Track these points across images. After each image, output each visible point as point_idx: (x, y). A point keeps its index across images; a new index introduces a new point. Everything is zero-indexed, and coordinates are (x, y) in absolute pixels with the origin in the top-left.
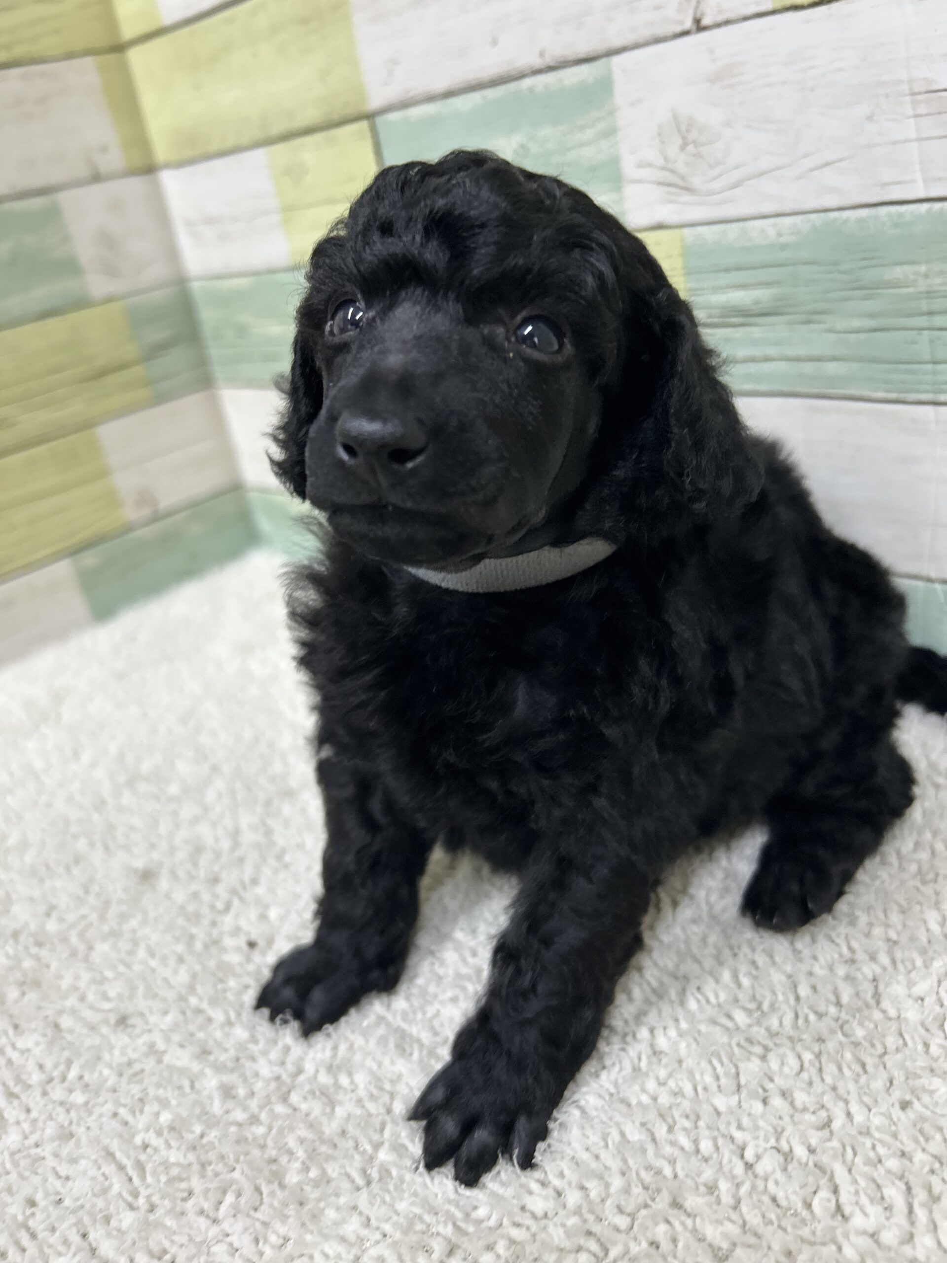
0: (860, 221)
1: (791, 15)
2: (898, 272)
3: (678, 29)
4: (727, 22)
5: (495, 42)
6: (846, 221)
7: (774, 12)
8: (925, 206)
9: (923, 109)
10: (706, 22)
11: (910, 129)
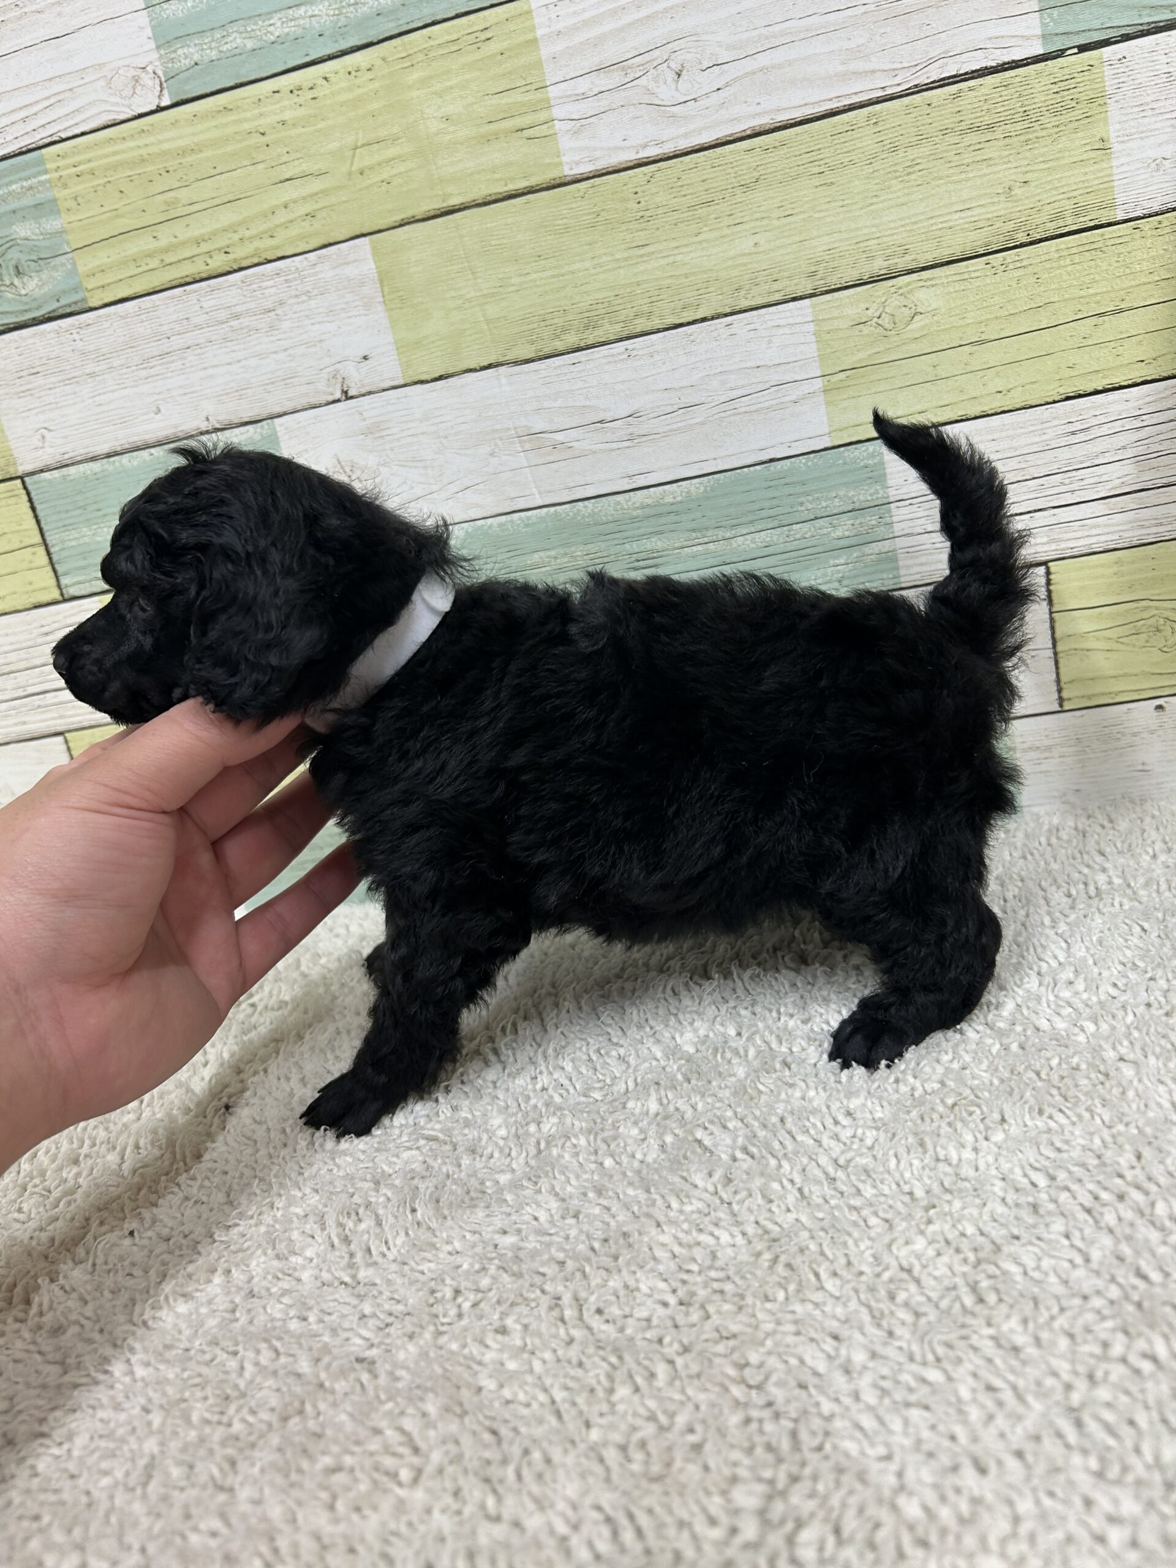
0: (500, 525)
1: (418, 386)
2: (536, 557)
3: (331, 398)
4: (370, 393)
5: (158, 411)
6: (490, 527)
7: (405, 385)
8: (545, 510)
9: (528, 446)
10: (350, 394)
11: (522, 460)
